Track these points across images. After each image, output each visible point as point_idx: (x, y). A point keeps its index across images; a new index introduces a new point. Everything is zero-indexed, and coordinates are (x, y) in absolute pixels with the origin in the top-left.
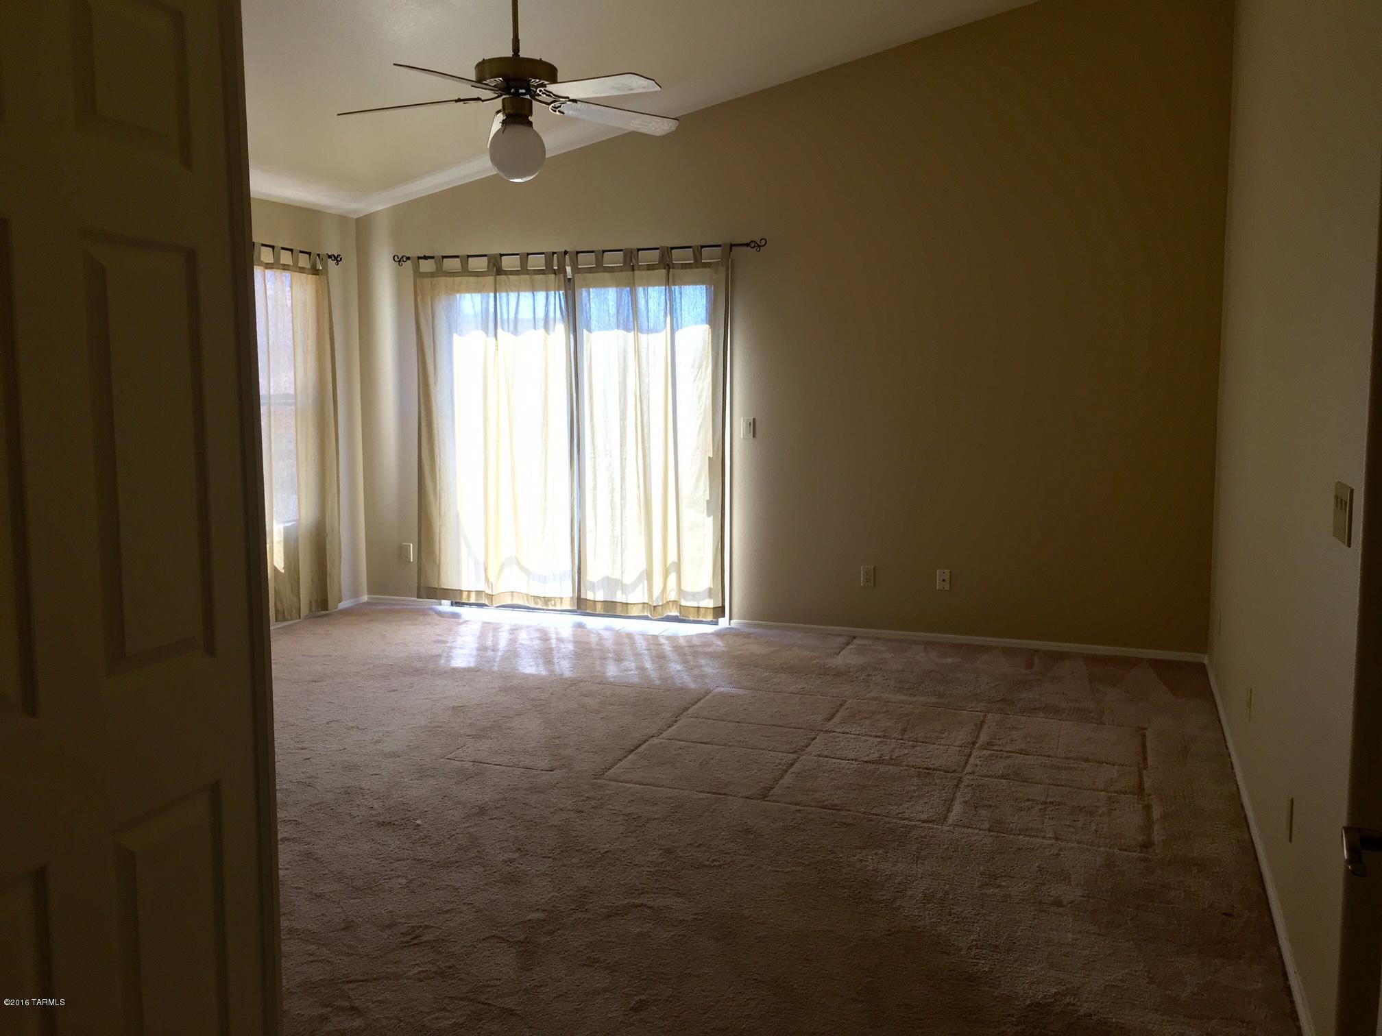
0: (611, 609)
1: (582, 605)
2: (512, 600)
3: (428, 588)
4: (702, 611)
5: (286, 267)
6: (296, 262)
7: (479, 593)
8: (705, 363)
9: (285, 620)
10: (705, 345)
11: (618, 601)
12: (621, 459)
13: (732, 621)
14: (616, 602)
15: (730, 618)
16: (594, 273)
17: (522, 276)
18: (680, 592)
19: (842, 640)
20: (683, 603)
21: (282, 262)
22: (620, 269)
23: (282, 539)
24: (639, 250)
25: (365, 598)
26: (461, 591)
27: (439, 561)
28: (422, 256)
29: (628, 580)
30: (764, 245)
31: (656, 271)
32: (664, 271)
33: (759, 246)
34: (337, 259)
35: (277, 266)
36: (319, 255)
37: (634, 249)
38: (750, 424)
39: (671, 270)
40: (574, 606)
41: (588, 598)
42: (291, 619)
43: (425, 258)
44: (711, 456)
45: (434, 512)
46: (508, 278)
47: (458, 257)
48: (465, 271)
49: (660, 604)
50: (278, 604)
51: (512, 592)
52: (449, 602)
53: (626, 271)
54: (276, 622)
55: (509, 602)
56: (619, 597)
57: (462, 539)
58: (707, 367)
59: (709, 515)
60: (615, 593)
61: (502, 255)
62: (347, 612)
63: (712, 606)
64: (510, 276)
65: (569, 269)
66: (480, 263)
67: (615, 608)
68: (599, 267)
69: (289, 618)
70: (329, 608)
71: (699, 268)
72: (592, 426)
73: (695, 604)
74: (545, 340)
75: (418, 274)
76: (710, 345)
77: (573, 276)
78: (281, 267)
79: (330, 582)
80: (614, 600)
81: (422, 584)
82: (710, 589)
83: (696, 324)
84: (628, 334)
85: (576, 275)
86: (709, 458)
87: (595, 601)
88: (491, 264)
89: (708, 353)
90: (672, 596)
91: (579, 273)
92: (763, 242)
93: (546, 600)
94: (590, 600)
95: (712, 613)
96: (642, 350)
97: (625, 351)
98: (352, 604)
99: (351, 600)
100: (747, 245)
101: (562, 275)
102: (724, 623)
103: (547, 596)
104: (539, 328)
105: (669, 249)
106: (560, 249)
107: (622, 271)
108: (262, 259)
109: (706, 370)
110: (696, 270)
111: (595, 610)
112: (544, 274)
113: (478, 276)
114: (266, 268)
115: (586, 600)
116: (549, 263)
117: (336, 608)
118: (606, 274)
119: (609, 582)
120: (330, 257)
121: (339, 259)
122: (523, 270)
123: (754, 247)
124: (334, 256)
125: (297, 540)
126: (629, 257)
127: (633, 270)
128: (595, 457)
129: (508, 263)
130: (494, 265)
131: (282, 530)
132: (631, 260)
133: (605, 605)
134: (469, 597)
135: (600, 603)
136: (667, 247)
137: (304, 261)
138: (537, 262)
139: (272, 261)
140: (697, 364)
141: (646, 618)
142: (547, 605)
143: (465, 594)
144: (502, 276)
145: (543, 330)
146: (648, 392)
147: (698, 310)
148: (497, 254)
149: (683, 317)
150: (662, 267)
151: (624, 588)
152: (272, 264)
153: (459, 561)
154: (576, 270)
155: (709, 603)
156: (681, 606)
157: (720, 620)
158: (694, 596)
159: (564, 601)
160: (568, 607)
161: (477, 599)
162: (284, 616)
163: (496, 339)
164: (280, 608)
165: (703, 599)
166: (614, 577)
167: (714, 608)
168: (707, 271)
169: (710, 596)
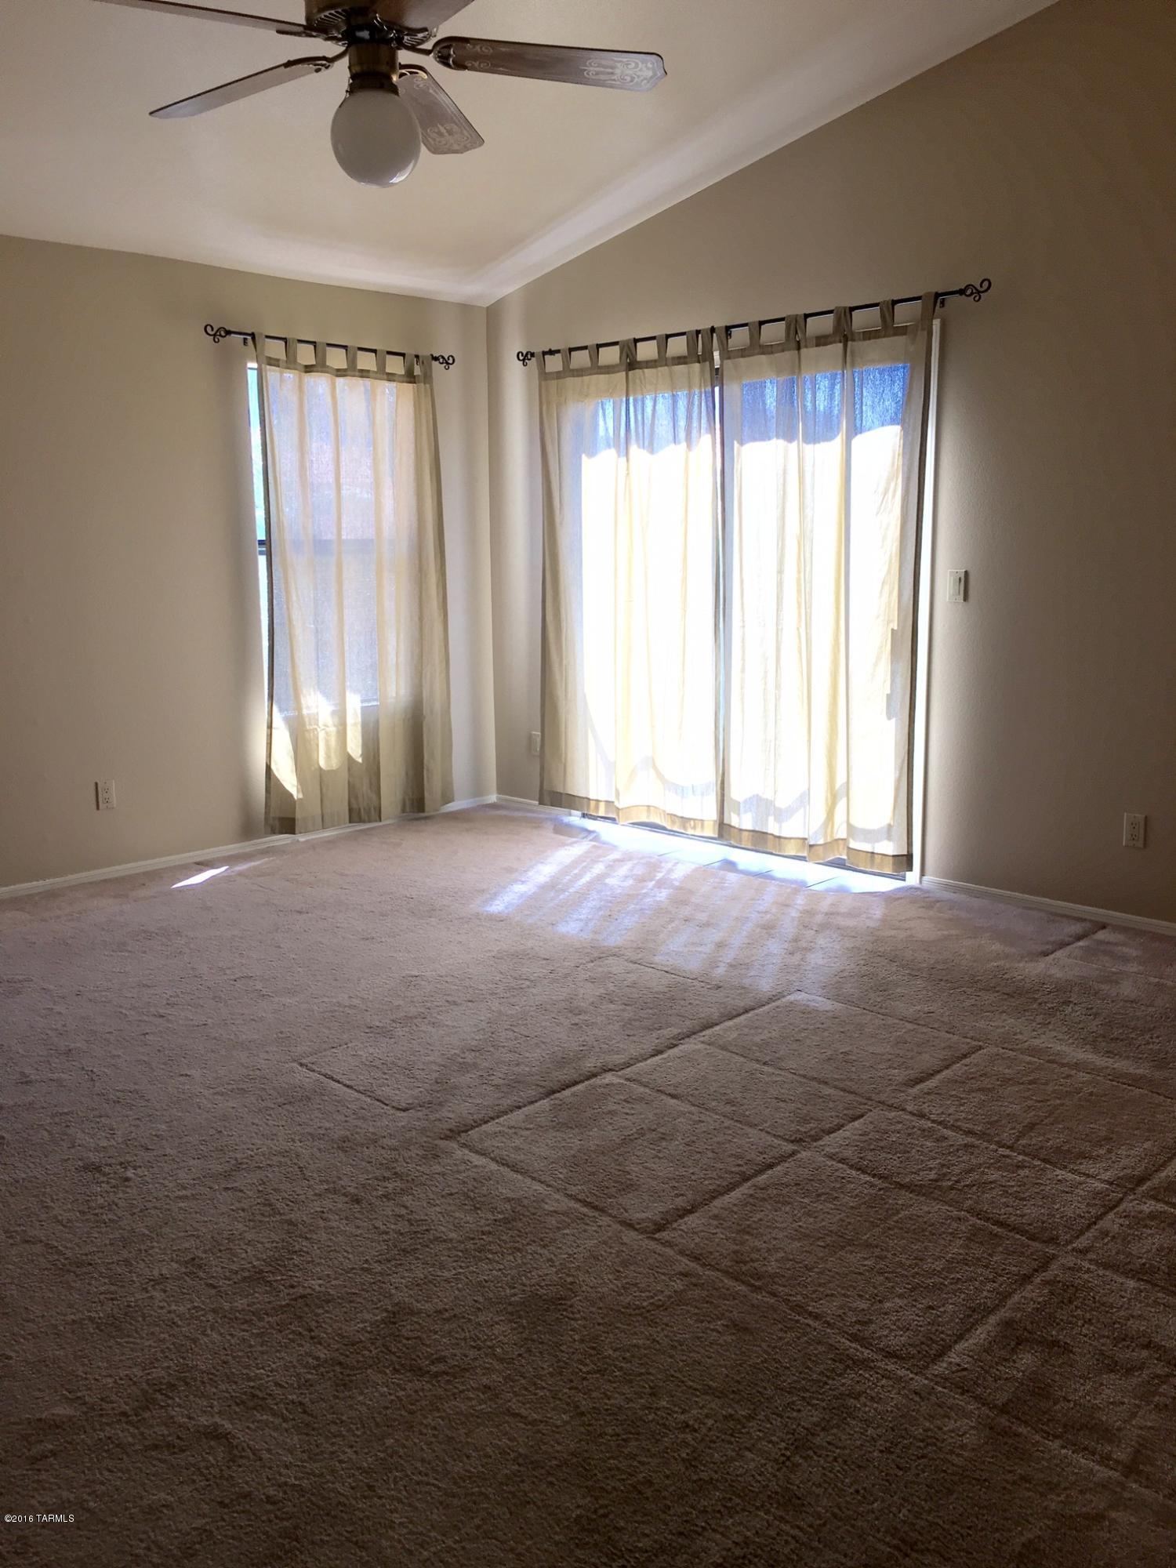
0: (760, 841)
1: (724, 831)
2: (648, 816)
3: (554, 792)
4: (878, 859)
5: (364, 374)
6: (381, 366)
7: (609, 803)
8: (892, 485)
9: (361, 821)
10: (894, 457)
11: (769, 832)
12: (777, 630)
13: (925, 878)
14: (766, 833)
15: (923, 873)
16: (749, 356)
17: (659, 368)
18: (850, 828)
19: (1076, 928)
20: (853, 844)
21: (359, 368)
22: (781, 348)
23: (359, 720)
24: (807, 316)
25: (493, 798)
26: (589, 799)
27: (566, 759)
28: (547, 350)
29: (782, 803)
30: (986, 290)
31: (829, 347)
32: (841, 345)
33: (979, 292)
34: (447, 362)
35: (353, 373)
36: (417, 357)
37: (800, 316)
38: (960, 579)
39: (850, 343)
40: (714, 833)
41: (733, 824)
42: (370, 821)
43: (551, 352)
44: (896, 628)
45: (560, 693)
46: (644, 372)
47: (585, 348)
48: (597, 369)
49: (821, 842)
50: (353, 800)
51: (649, 806)
52: (579, 813)
53: (789, 350)
54: (350, 822)
55: (644, 819)
56: (772, 828)
57: (589, 731)
58: (895, 491)
59: (889, 718)
60: (767, 820)
61: (636, 341)
62: (455, 816)
63: (891, 852)
64: (646, 370)
65: (716, 355)
66: (610, 356)
67: (766, 842)
68: (756, 347)
69: (366, 819)
70: (427, 809)
71: (889, 336)
72: (742, 582)
73: (867, 847)
74: (687, 457)
75: (544, 376)
76: (901, 457)
77: (722, 365)
78: (357, 374)
79: (428, 777)
80: (765, 831)
81: (545, 787)
82: (890, 826)
83: (883, 425)
84: (789, 445)
85: (725, 362)
86: (893, 630)
87: (741, 830)
88: (624, 355)
89: (897, 470)
90: (842, 833)
91: (729, 358)
92: (986, 284)
93: (685, 821)
94: (734, 827)
95: (891, 862)
96: (806, 468)
97: (785, 472)
98: (470, 806)
99: (472, 800)
100: (961, 292)
101: (708, 363)
102: (912, 878)
103: (685, 816)
104: (679, 443)
105: (847, 311)
106: (705, 325)
107: (783, 351)
108: (328, 364)
109: (894, 496)
110: (884, 340)
111: (740, 841)
112: (685, 363)
113: (608, 373)
114: (337, 376)
115: (730, 826)
116: (692, 345)
117: (437, 810)
118: (763, 356)
119: (761, 804)
120: (436, 359)
121: (451, 361)
122: (661, 360)
123: (972, 294)
124: (443, 357)
125: (377, 722)
126: (793, 327)
127: (799, 348)
128: (744, 627)
129: (646, 351)
130: (628, 356)
131: (359, 712)
132: (796, 333)
133: (753, 836)
134: (597, 808)
135: (746, 834)
136: (845, 308)
137: (395, 365)
138: (678, 346)
139: (346, 367)
140: (881, 489)
141: (802, 858)
142: (685, 828)
143: (593, 804)
144: (637, 371)
145: (684, 445)
146: (812, 531)
147: (887, 403)
148: (630, 340)
149: (864, 415)
150: (838, 339)
151: (780, 815)
152: (345, 370)
153: (587, 759)
154: (726, 355)
155: (889, 848)
156: (849, 848)
157: (908, 874)
158: (869, 835)
159: (706, 823)
160: (711, 835)
161: (606, 812)
162: (360, 817)
163: (628, 460)
164: (355, 806)
165: (878, 841)
166: (765, 797)
167: (893, 856)
168: (900, 341)
169: (889, 838)
